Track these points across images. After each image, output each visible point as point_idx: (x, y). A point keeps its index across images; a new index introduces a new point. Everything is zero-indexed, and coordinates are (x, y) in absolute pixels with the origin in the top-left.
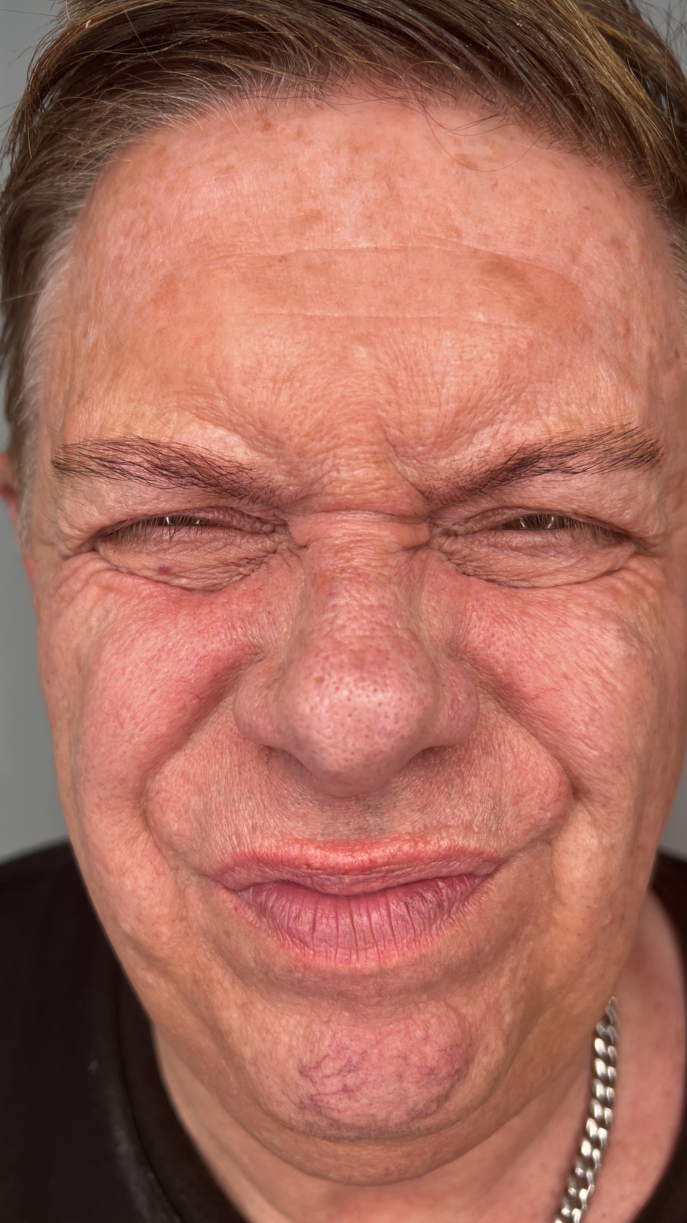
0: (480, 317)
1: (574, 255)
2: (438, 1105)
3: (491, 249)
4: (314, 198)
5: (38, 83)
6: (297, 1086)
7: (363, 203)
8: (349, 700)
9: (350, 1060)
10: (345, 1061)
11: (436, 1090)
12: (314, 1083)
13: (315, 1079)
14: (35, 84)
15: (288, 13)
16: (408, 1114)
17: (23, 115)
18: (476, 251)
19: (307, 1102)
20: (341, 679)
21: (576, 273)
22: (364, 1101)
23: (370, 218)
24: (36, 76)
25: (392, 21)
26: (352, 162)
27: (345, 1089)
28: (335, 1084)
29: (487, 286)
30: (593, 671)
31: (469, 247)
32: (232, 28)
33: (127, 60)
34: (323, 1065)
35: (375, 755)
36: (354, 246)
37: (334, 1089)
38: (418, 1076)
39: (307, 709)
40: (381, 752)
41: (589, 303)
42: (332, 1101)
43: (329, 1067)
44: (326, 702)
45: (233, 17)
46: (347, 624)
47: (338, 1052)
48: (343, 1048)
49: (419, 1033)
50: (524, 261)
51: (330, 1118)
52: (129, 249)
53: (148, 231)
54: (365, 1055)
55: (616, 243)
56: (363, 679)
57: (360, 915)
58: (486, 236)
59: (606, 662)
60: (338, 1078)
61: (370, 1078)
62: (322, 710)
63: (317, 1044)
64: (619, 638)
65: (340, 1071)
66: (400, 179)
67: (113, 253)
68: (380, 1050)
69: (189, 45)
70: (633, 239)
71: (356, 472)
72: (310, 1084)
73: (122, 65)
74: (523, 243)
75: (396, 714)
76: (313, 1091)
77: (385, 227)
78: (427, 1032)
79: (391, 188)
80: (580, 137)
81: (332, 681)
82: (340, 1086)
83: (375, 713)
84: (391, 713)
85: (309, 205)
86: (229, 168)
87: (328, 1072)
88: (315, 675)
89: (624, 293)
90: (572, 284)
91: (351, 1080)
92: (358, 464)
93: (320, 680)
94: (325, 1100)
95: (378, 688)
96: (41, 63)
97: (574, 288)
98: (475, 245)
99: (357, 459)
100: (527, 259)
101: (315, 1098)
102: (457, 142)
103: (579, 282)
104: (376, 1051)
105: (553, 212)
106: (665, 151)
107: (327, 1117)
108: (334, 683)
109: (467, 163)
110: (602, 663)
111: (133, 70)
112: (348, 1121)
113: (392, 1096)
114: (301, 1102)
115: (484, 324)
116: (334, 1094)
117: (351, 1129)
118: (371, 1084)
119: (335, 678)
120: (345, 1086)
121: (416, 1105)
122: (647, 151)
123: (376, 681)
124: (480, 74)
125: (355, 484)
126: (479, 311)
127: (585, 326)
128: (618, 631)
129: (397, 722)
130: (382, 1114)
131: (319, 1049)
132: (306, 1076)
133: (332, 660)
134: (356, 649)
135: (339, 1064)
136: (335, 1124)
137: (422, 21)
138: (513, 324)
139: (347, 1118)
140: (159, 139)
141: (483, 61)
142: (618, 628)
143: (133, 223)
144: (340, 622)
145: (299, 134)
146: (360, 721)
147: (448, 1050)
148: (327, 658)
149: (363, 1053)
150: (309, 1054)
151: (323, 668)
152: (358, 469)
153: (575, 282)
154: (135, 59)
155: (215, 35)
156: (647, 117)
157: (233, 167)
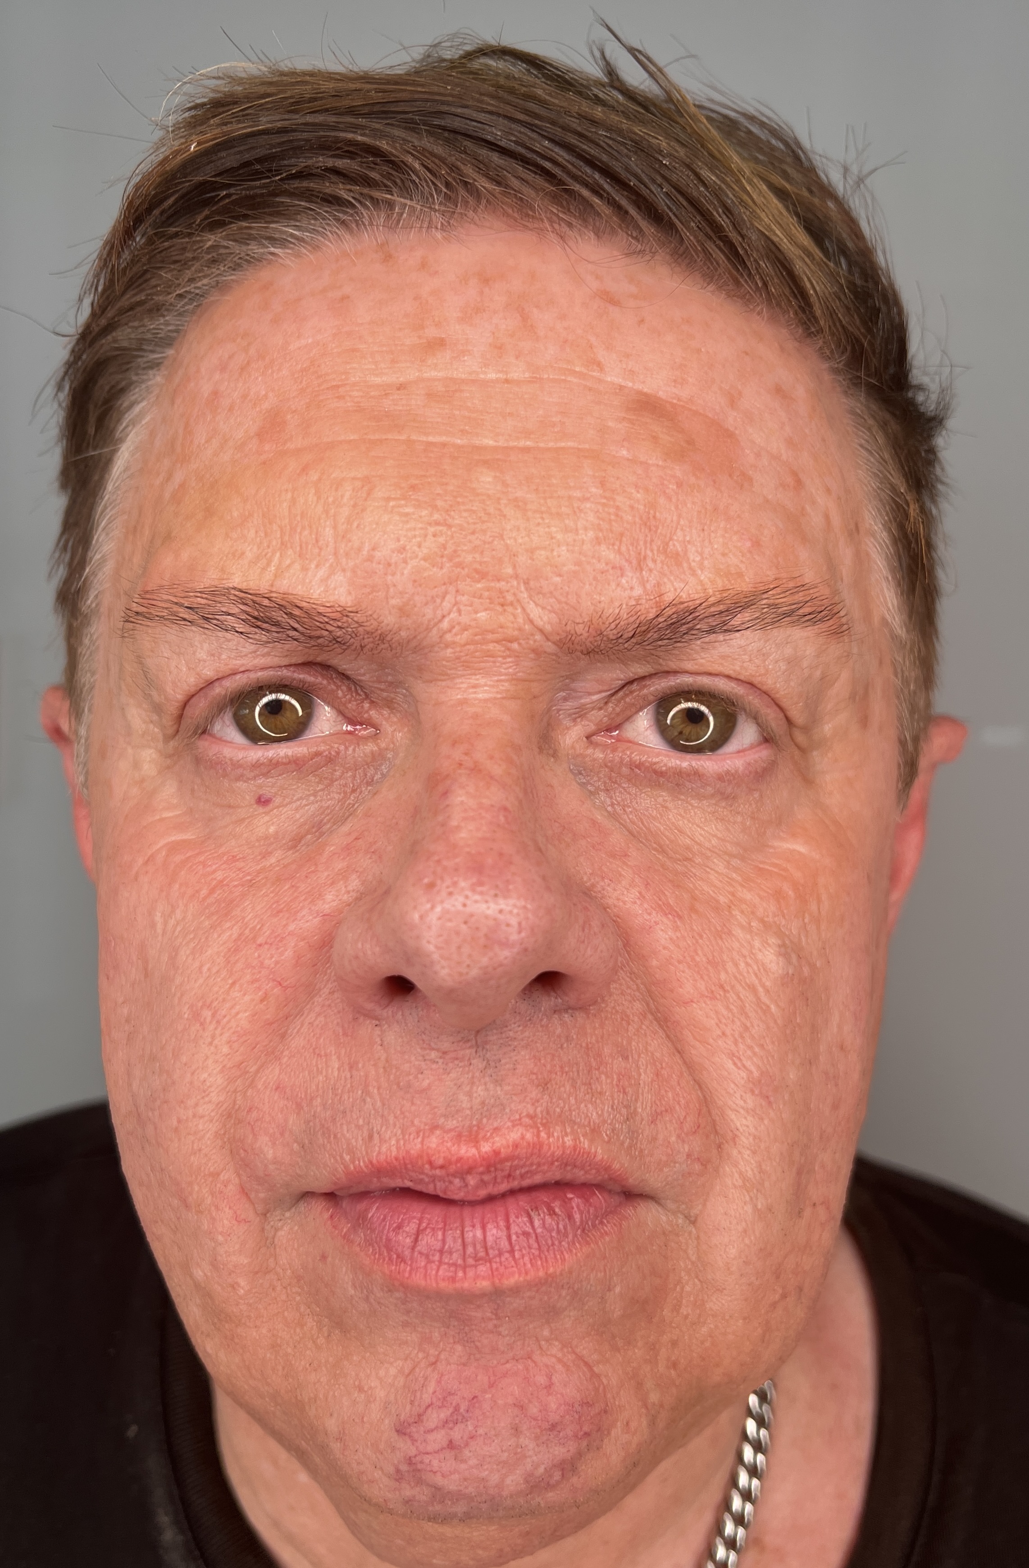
0: (624, 453)
1: (733, 401)
2: (563, 1475)
3: (639, 386)
4: (438, 325)
5: (132, 211)
6: (393, 1449)
7: (493, 333)
8: (465, 905)
9: (457, 1409)
10: (451, 1410)
11: (559, 1452)
12: (414, 1441)
13: (416, 1436)
14: (129, 212)
15: (413, 140)
16: (526, 1481)
17: (112, 248)
18: (621, 388)
19: (404, 1468)
20: (455, 884)
21: (732, 420)
22: (473, 1462)
23: (500, 348)
24: (131, 203)
25: (530, 155)
26: (481, 293)
27: (451, 1445)
28: (438, 1439)
29: (634, 424)
30: (749, 986)
31: (614, 384)
32: (351, 155)
33: (232, 190)
34: (425, 1418)
35: (495, 969)
36: (482, 376)
37: (437, 1447)
38: (538, 1431)
39: (416, 916)
40: (501, 965)
41: (747, 451)
42: (435, 1463)
43: (434, 1418)
44: (438, 909)
45: (352, 143)
46: (463, 824)
47: (444, 1398)
48: (450, 1394)
49: (541, 1380)
50: (675, 401)
51: (431, 1486)
52: (226, 383)
53: (248, 363)
54: (475, 1400)
55: (779, 391)
56: (481, 884)
57: (473, 1226)
58: (632, 372)
59: (764, 980)
60: (443, 1432)
61: (481, 1431)
62: (433, 918)
63: (418, 1394)
64: (780, 954)
65: (446, 1422)
66: (535, 310)
67: (206, 389)
68: (493, 1396)
69: (300, 175)
70: (800, 392)
71: (479, 615)
72: (409, 1442)
73: (228, 196)
74: (675, 381)
75: (520, 924)
76: (413, 1451)
77: (517, 358)
78: (550, 1379)
79: (525, 318)
80: (737, 283)
81: (445, 885)
82: (445, 1443)
83: (495, 919)
84: (514, 921)
85: (431, 332)
86: (345, 298)
87: (431, 1425)
88: (426, 881)
89: (790, 443)
90: (727, 430)
91: (457, 1434)
92: (481, 604)
93: (431, 886)
94: (427, 1461)
95: (498, 892)
96: (137, 187)
97: (731, 435)
98: (620, 381)
99: (481, 597)
100: (679, 400)
101: (414, 1460)
102: (598, 277)
103: (736, 428)
104: (488, 1396)
105: (708, 352)
106: (836, 304)
107: (428, 1485)
108: (448, 887)
109: (610, 299)
110: (760, 980)
111: (238, 202)
112: (453, 1487)
113: (506, 1454)
114: (398, 1471)
115: (628, 460)
116: (437, 1452)
117: (457, 1500)
118: (482, 1438)
119: (448, 882)
120: (451, 1441)
121: (536, 1468)
122: (814, 299)
123: (497, 886)
124: (627, 212)
125: (478, 630)
126: (623, 446)
127: (743, 474)
128: (779, 946)
129: (520, 932)
130: (495, 1478)
131: (421, 1398)
132: (405, 1434)
133: (445, 863)
134: (473, 852)
135: (444, 1414)
136: (439, 1494)
137: (561, 155)
138: (660, 463)
139: (451, 1484)
140: (265, 274)
141: (628, 198)
142: (780, 942)
143: (231, 357)
144: (454, 823)
145: (423, 265)
146: (477, 929)
147: (576, 1406)
148: (439, 861)
149: (473, 1399)
150: (408, 1407)
151: (434, 873)
152: (481, 612)
153: (732, 429)
154: (242, 190)
155: (330, 163)
156: (812, 267)
157: (348, 297)
